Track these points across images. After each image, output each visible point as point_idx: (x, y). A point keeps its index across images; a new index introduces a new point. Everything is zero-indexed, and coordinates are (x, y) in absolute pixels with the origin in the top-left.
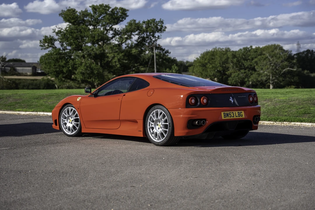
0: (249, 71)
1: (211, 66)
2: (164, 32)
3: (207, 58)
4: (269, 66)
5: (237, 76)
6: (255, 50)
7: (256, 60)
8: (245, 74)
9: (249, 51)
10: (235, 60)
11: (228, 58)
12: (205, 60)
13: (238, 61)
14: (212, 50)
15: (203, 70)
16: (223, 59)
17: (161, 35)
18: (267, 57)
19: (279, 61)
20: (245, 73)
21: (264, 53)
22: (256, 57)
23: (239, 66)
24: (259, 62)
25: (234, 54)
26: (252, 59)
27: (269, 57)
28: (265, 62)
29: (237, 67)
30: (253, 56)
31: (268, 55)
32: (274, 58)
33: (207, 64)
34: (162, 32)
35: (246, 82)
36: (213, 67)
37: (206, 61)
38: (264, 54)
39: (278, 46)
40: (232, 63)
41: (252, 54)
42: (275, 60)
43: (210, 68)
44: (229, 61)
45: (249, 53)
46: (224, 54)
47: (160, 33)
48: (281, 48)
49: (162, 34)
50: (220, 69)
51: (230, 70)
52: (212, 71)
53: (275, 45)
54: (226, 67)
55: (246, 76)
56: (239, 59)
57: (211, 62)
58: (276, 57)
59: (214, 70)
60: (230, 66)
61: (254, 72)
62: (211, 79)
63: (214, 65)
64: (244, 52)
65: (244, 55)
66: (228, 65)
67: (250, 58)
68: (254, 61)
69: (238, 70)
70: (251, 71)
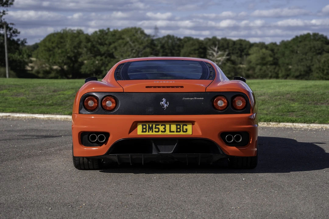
0: (106, 57)
1: (60, 51)
2: (11, 6)
3: (54, 41)
4: (130, 53)
5: (92, 64)
6: (113, 33)
7: (116, 44)
8: (101, 62)
9: (106, 34)
10: (89, 45)
11: (80, 43)
12: (53, 43)
13: (93, 46)
14: (61, 31)
15: (50, 56)
16: (75, 44)
17: (7, 9)
18: (128, 42)
19: (141, 47)
20: (101, 60)
21: (124, 36)
22: (114, 42)
23: (95, 52)
24: (118, 48)
25: (88, 38)
26: (110, 44)
27: (131, 43)
28: (126, 48)
29: (91, 53)
30: (111, 41)
31: (128, 39)
32: (136, 43)
33: (54, 48)
34: (9, 5)
35: (103, 71)
36: (62, 52)
37: (54, 45)
38: (123, 39)
39: (139, 29)
40: (86, 48)
41: (109, 37)
42: (138, 46)
43: (59, 54)
44: (82, 45)
45: (106, 37)
46: (76, 37)
47: (5, 7)
48: (142, 33)
50: (71, 54)
51: (83, 56)
52: (61, 57)
53: (135, 28)
54: (78, 52)
55: (103, 64)
56: (94, 43)
57: (59, 46)
58: (138, 42)
59: (64, 56)
60: (83, 52)
61: (112, 59)
62: (60, 67)
63: (63, 50)
64: (101, 35)
65: (100, 39)
66: (80, 50)
67: (107, 42)
68: (112, 46)
69: (93, 56)
70: (108, 58)
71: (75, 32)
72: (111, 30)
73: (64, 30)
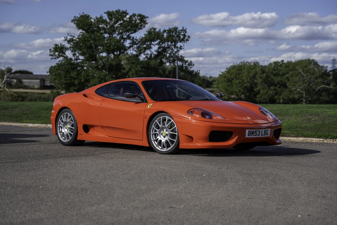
0: (279, 87)
1: (237, 82)
2: (187, 42)
3: (233, 73)
4: (302, 83)
5: (266, 93)
6: (287, 65)
7: (287, 75)
8: (275, 91)
9: (280, 65)
10: (264, 75)
11: (256, 73)
12: (231, 75)
13: (268, 76)
14: (239, 64)
15: (228, 86)
16: (251, 75)
18: (300, 73)
19: (313, 77)
20: (275, 89)
21: (297, 68)
22: (287, 73)
23: (269, 83)
24: (290, 78)
25: (263, 69)
26: (284, 75)
27: (302, 73)
28: (297, 78)
29: (266, 83)
30: (285, 72)
31: (301, 70)
32: (308, 74)
33: (233, 79)
34: (185, 42)
35: (276, 100)
36: (240, 83)
37: (232, 76)
38: (297, 70)
39: (313, 60)
40: (261, 78)
41: (283, 69)
42: (309, 77)
43: (237, 84)
44: (257, 76)
45: (279, 68)
46: (252, 69)
47: (183, 43)
48: (316, 64)
49: (185, 44)
50: (247, 85)
51: (259, 87)
52: (239, 87)
53: (309, 60)
54: (254, 82)
55: (276, 94)
56: (269, 74)
57: (237, 77)
58: (309, 72)
59: (241, 86)
60: (259, 83)
61: (285, 89)
62: (237, 96)
63: (240, 81)
64: (275, 67)
65: (275, 71)
66: (255, 81)
67: (280, 73)
68: (285, 77)
69: (267, 86)
70: (282, 88)
71: (252, 64)
72: (285, 62)
73: (242, 63)
